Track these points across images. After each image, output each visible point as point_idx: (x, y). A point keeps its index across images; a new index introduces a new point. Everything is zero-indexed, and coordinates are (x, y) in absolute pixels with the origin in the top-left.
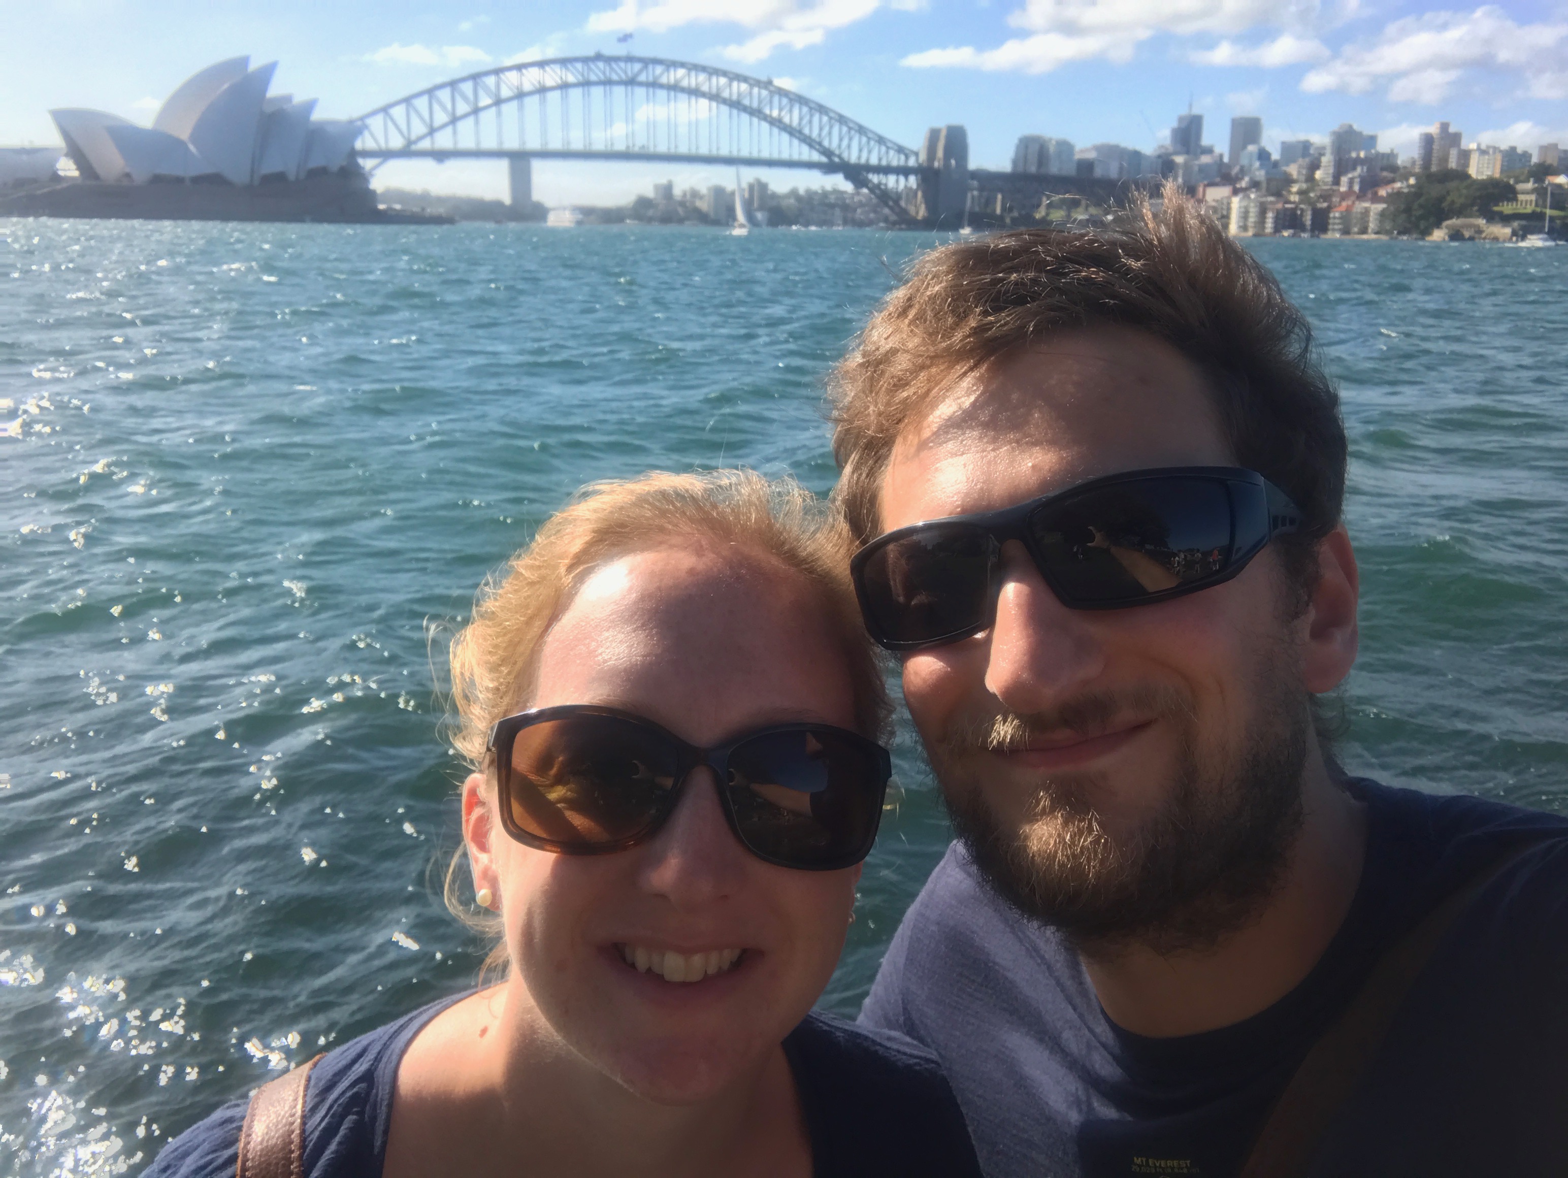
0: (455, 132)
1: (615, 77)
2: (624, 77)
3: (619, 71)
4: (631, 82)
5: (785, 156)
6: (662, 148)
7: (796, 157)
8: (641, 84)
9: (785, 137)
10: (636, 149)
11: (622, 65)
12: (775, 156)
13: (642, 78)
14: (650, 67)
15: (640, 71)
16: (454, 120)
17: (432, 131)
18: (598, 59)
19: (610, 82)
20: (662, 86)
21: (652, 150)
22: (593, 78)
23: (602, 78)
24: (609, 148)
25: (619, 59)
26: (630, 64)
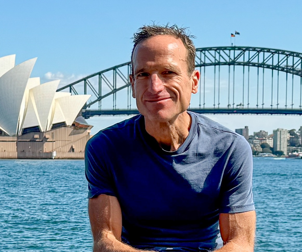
0: (115, 99)
1: (222, 60)
2: (228, 60)
3: (225, 56)
4: (233, 63)
6: (253, 106)
8: (239, 64)
10: (235, 107)
11: (227, 52)
13: (241, 60)
14: (247, 52)
15: (239, 55)
16: (115, 91)
17: (100, 98)
18: (211, 49)
19: (219, 64)
20: (254, 65)
21: (246, 107)
22: (207, 61)
23: (214, 61)
24: (216, 107)
25: (225, 48)
26: (232, 51)
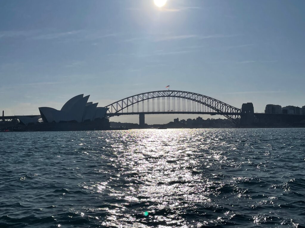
0: (128, 109)
2: (167, 95)
4: (169, 96)
5: (207, 111)
6: (176, 111)
7: (209, 111)
8: (171, 96)
9: (207, 107)
12: (204, 111)
14: (174, 92)
15: (171, 94)
16: (128, 106)
17: (122, 109)
18: (161, 91)
19: (164, 96)
20: (176, 97)
21: (174, 111)
22: (160, 95)
23: (162, 95)
24: (164, 111)
25: (166, 91)
26: (169, 92)
